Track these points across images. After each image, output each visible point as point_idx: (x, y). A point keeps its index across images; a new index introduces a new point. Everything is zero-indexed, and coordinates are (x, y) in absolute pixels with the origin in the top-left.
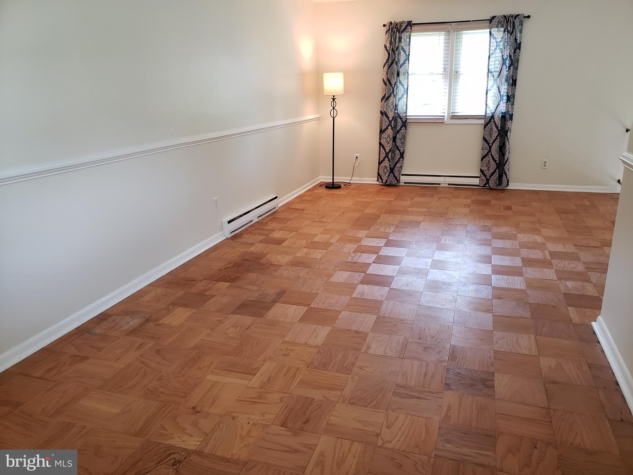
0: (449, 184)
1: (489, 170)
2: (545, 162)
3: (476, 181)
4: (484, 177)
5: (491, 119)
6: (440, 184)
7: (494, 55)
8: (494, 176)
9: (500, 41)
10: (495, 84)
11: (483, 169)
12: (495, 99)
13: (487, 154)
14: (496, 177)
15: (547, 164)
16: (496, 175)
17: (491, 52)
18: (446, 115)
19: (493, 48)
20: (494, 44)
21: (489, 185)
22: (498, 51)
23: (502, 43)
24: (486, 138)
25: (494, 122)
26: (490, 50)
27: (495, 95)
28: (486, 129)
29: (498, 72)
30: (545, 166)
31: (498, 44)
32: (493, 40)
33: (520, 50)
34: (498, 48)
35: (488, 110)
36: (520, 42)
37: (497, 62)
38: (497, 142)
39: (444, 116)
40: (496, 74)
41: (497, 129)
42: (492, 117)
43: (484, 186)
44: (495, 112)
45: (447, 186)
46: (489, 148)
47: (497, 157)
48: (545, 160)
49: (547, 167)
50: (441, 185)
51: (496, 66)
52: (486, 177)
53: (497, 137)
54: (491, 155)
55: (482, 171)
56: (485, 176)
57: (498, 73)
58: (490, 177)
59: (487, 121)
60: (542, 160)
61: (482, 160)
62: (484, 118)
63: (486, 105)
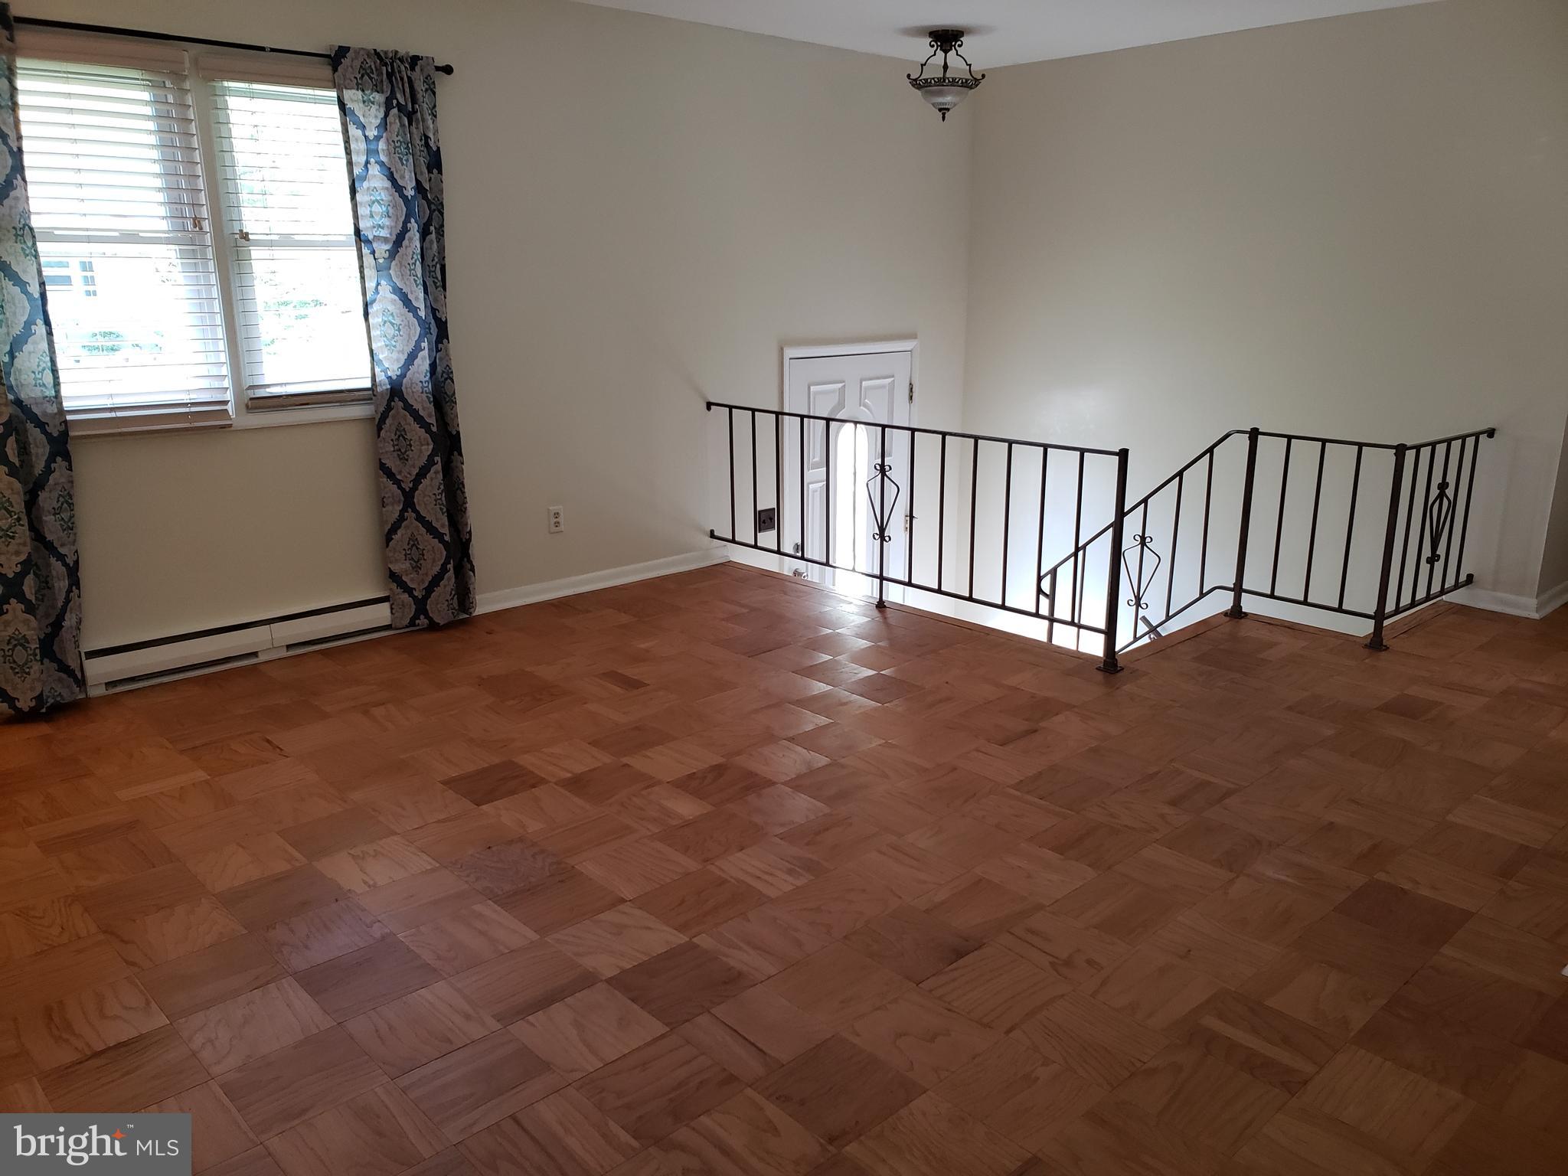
0: (289, 647)
1: (417, 568)
2: (557, 515)
3: (381, 614)
4: (406, 595)
5: (391, 399)
6: (255, 654)
7: (365, 184)
8: (445, 586)
9: (378, 138)
10: (383, 282)
11: (395, 568)
12: (391, 331)
13: (402, 518)
14: (448, 589)
15: (561, 519)
16: (449, 579)
17: (357, 171)
18: (229, 396)
19: (359, 159)
20: (359, 146)
21: (427, 616)
22: (375, 170)
23: (382, 145)
24: (389, 463)
25: (408, 407)
26: (350, 164)
27: (390, 318)
28: (383, 433)
29: (385, 240)
30: (557, 524)
31: (372, 147)
32: (353, 131)
33: (440, 172)
34: (372, 160)
35: (377, 370)
36: (438, 148)
37: (376, 208)
38: (436, 473)
39: (226, 403)
40: (382, 249)
41: (428, 431)
42: (396, 391)
43: (412, 623)
44: (403, 376)
45: (284, 653)
46: (402, 499)
47: (442, 524)
48: (553, 508)
49: (562, 527)
50: (262, 658)
51: (378, 220)
52: (411, 595)
53: (431, 457)
54: (420, 518)
55: (393, 576)
56: (409, 591)
57: (388, 247)
58: (429, 590)
59: (382, 409)
60: (549, 509)
61: (388, 538)
62: (371, 399)
63: (371, 351)
